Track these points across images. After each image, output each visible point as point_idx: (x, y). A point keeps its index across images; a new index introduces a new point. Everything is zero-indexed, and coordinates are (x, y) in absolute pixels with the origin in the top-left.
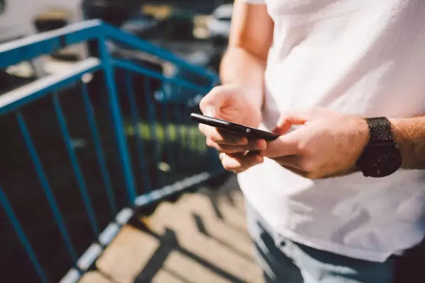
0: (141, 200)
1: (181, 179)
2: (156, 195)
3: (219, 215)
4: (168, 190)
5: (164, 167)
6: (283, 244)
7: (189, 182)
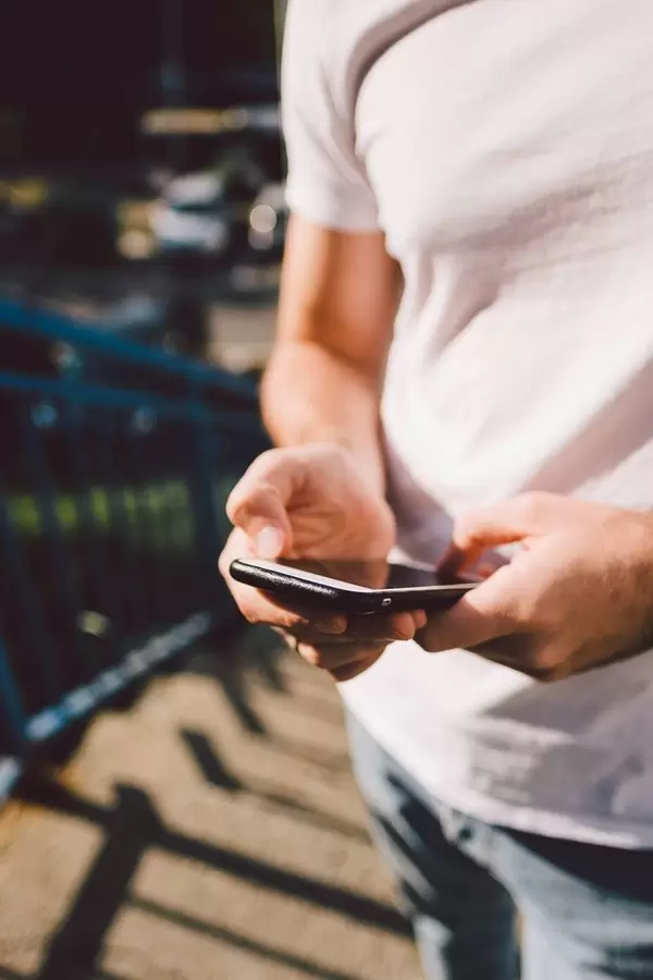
0: (44, 725)
1: (140, 643)
2: (80, 701)
3: (252, 724)
4: (111, 681)
5: (93, 624)
6: (466, 834)
7: (161, 646)
